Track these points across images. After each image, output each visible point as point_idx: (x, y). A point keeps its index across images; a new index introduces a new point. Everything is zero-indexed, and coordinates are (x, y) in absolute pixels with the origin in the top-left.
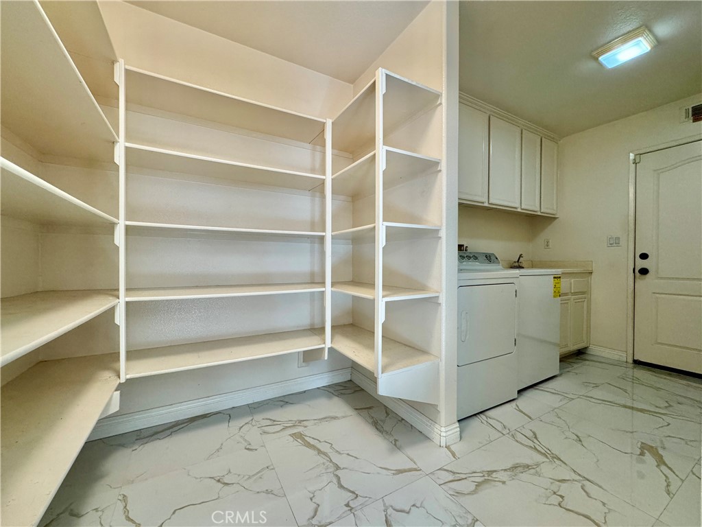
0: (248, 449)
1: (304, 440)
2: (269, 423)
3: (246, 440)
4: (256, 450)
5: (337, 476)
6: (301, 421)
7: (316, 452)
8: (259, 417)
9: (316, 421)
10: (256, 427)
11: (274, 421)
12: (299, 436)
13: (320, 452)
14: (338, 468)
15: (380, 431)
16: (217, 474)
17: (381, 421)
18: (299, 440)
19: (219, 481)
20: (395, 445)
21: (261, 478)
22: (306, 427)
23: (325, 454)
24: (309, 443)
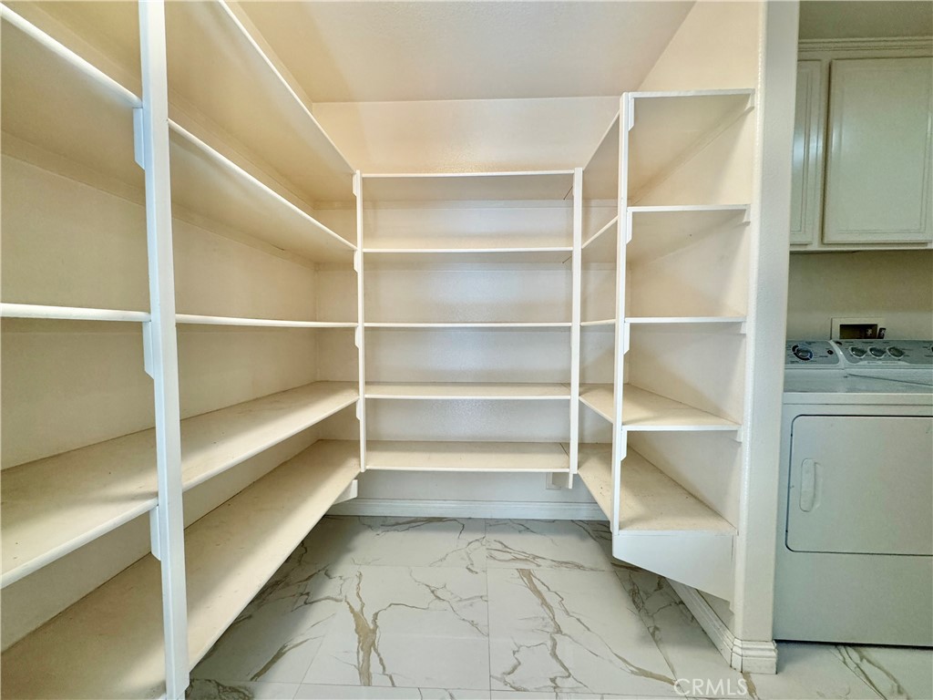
0: (469, 569)
1: (531, 581)
2: (499, 546)
3: (470, 559)
4: (477, 573)
5: (554, 640)
6: (535, 557)
7: (540, 601)
8: (491, 537)
9: (554, 563)
10: (484, 548)
11: (506, 547)
12: (526, 574)
13: (544, 602)
14: (559, 631)
15: (637, 607)
16: (433, 585)
17: (646, 593)
18: (525, 579)
19: (433, 592)
20: (653, 635)
21: (471, 605)
22: (539, 566)
23: (549, 607)
24: (535, 587)
